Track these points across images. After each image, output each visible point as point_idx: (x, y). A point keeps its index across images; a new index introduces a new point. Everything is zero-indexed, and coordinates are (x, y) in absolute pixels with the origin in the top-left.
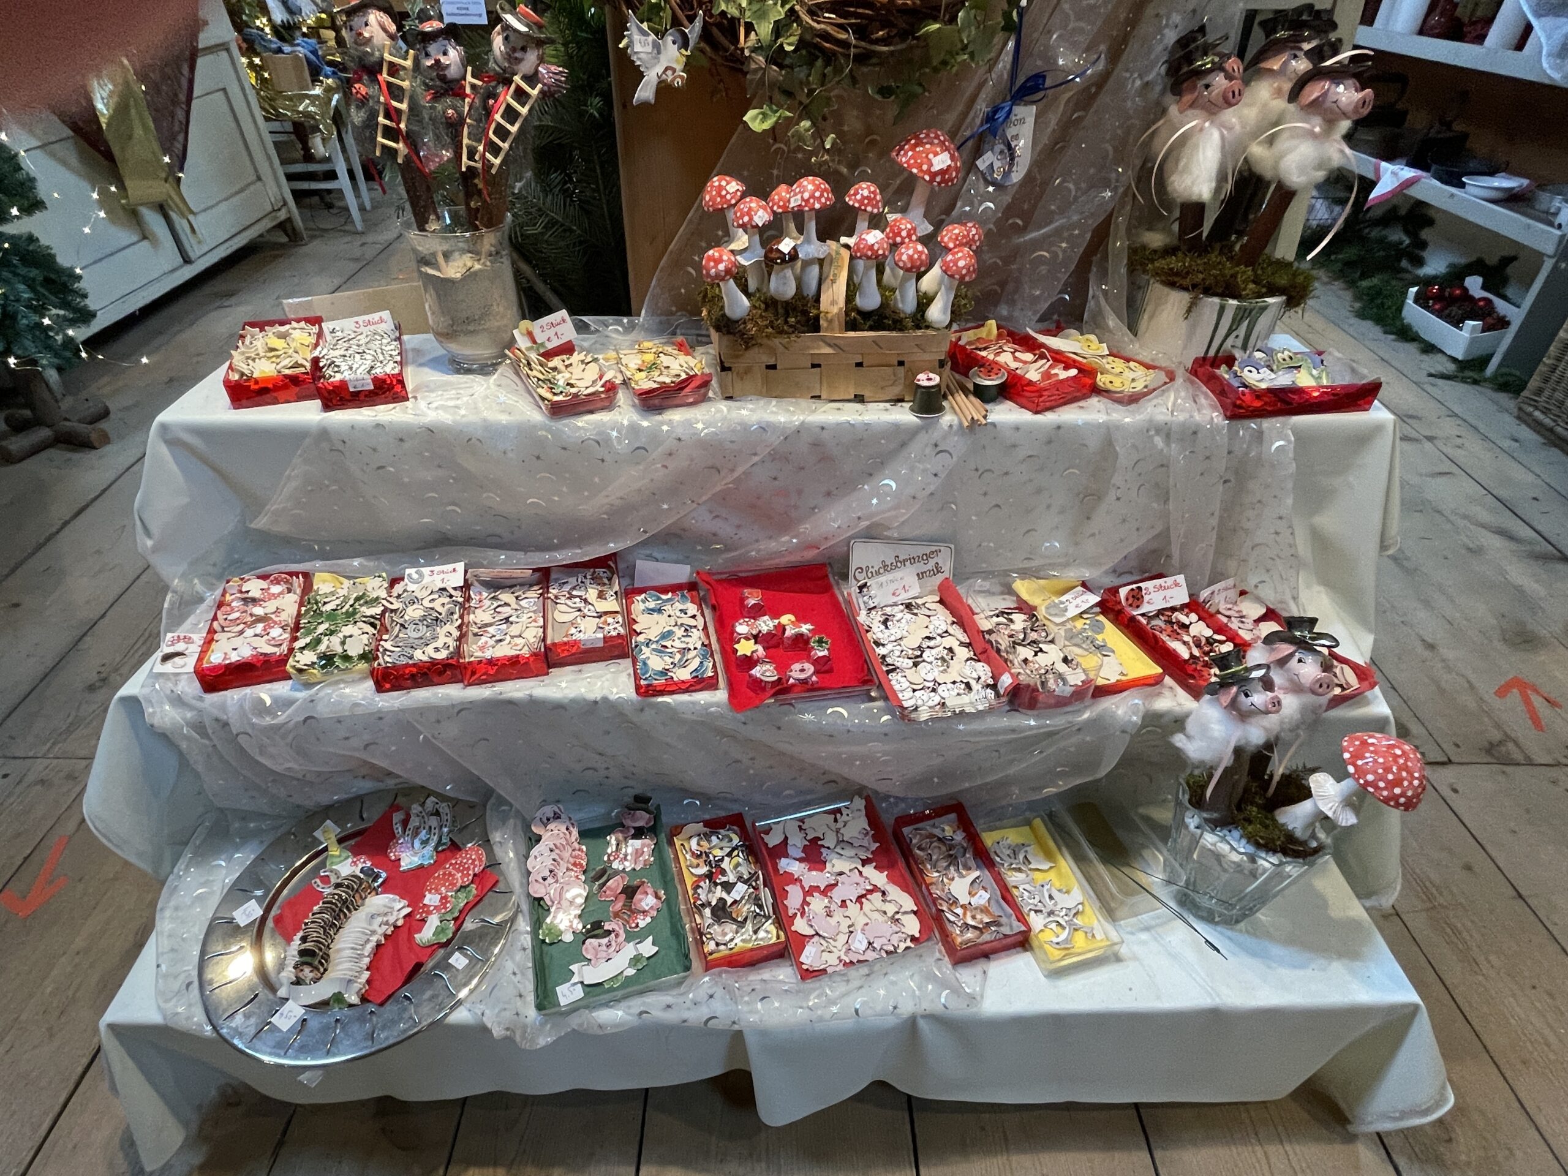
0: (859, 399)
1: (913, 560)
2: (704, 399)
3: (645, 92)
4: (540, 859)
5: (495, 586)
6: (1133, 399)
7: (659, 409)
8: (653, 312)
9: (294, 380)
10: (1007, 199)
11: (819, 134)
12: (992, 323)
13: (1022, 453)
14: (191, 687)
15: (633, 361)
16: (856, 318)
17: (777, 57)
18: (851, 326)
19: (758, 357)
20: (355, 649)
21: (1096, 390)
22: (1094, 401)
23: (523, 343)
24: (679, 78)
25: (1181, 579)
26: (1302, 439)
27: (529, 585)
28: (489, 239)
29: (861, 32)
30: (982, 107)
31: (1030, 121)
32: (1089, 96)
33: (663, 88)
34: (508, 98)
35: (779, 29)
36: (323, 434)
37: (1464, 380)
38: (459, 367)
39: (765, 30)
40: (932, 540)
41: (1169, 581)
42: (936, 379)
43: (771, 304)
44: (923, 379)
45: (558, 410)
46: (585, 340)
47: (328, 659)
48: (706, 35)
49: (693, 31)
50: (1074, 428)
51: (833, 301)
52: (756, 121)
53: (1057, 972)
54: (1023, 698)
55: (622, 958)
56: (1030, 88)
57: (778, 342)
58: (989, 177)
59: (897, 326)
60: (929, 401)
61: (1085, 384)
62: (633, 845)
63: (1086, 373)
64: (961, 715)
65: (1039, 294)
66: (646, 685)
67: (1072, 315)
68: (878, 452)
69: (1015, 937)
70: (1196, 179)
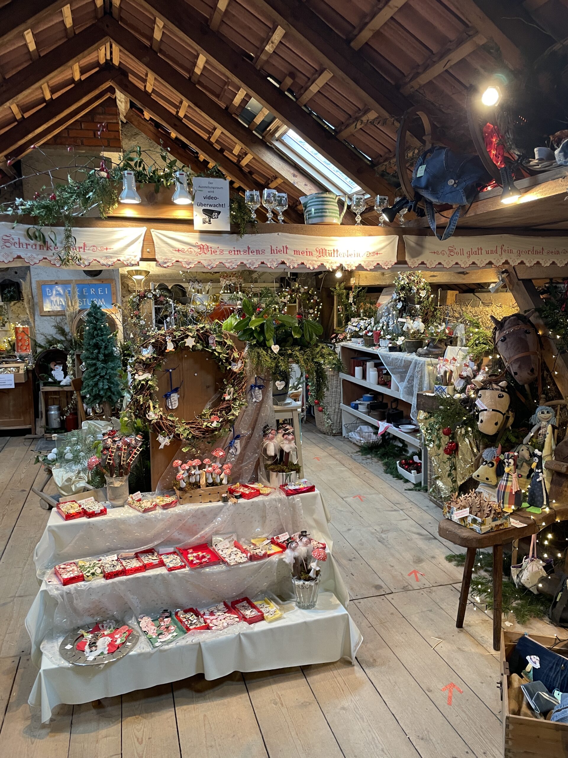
0: (210, 502)
1: (227, 538)
2: (177, 505)
3: (161, 447)
6: (268, 495)
7: (167, 509)
9: (80, 513)
10: (237, 457)
11: (197, 451)
12: (238, 483)
13: (247, 509)
15: (158, 500)
16: (208, 484)
17: (188, 439)
18: (207, 486)
19: (188, 495)
20: (98, 572)
21: (260, 494)
22: (260, 496)
23: (130, 499)
25: (287, 533)
26: (302, 498)
28: (125, 478)
29: (203, 434)
30: (229, 441)
31: (239, 443)
32: (250, 437)
33: (165, 446)
34: (135, 451)
35: (188, 435)
36: (89, 523)
37: (416, 490)
38: (116, 507)
39: (185, 435)
40: (231, 533)
41: (284, 534)
42: (226, 495)
43: (190, 484)
44: (223, 495)
45: (144, 512)
47: (92, 574)
48: (174, 437)
49: (171, 436)
50: (256, 502)
51: (203, 482)
52: (184, 450)
53: (270, 622)
54: (253, 558)
55: (169, 637)
56: (238, 437)
57: (192, 491)
58: (232, 454)
59: (217, 485)
60: (225, 500)
61: (258, 493)
62: (166, 620)
63: (258, 491)
64: (240, 563)
65: (247, 476)
66: (170, 569)
67: (255, 480)
68: (216, 512)
69: (262, 618)
70: (271, 451)
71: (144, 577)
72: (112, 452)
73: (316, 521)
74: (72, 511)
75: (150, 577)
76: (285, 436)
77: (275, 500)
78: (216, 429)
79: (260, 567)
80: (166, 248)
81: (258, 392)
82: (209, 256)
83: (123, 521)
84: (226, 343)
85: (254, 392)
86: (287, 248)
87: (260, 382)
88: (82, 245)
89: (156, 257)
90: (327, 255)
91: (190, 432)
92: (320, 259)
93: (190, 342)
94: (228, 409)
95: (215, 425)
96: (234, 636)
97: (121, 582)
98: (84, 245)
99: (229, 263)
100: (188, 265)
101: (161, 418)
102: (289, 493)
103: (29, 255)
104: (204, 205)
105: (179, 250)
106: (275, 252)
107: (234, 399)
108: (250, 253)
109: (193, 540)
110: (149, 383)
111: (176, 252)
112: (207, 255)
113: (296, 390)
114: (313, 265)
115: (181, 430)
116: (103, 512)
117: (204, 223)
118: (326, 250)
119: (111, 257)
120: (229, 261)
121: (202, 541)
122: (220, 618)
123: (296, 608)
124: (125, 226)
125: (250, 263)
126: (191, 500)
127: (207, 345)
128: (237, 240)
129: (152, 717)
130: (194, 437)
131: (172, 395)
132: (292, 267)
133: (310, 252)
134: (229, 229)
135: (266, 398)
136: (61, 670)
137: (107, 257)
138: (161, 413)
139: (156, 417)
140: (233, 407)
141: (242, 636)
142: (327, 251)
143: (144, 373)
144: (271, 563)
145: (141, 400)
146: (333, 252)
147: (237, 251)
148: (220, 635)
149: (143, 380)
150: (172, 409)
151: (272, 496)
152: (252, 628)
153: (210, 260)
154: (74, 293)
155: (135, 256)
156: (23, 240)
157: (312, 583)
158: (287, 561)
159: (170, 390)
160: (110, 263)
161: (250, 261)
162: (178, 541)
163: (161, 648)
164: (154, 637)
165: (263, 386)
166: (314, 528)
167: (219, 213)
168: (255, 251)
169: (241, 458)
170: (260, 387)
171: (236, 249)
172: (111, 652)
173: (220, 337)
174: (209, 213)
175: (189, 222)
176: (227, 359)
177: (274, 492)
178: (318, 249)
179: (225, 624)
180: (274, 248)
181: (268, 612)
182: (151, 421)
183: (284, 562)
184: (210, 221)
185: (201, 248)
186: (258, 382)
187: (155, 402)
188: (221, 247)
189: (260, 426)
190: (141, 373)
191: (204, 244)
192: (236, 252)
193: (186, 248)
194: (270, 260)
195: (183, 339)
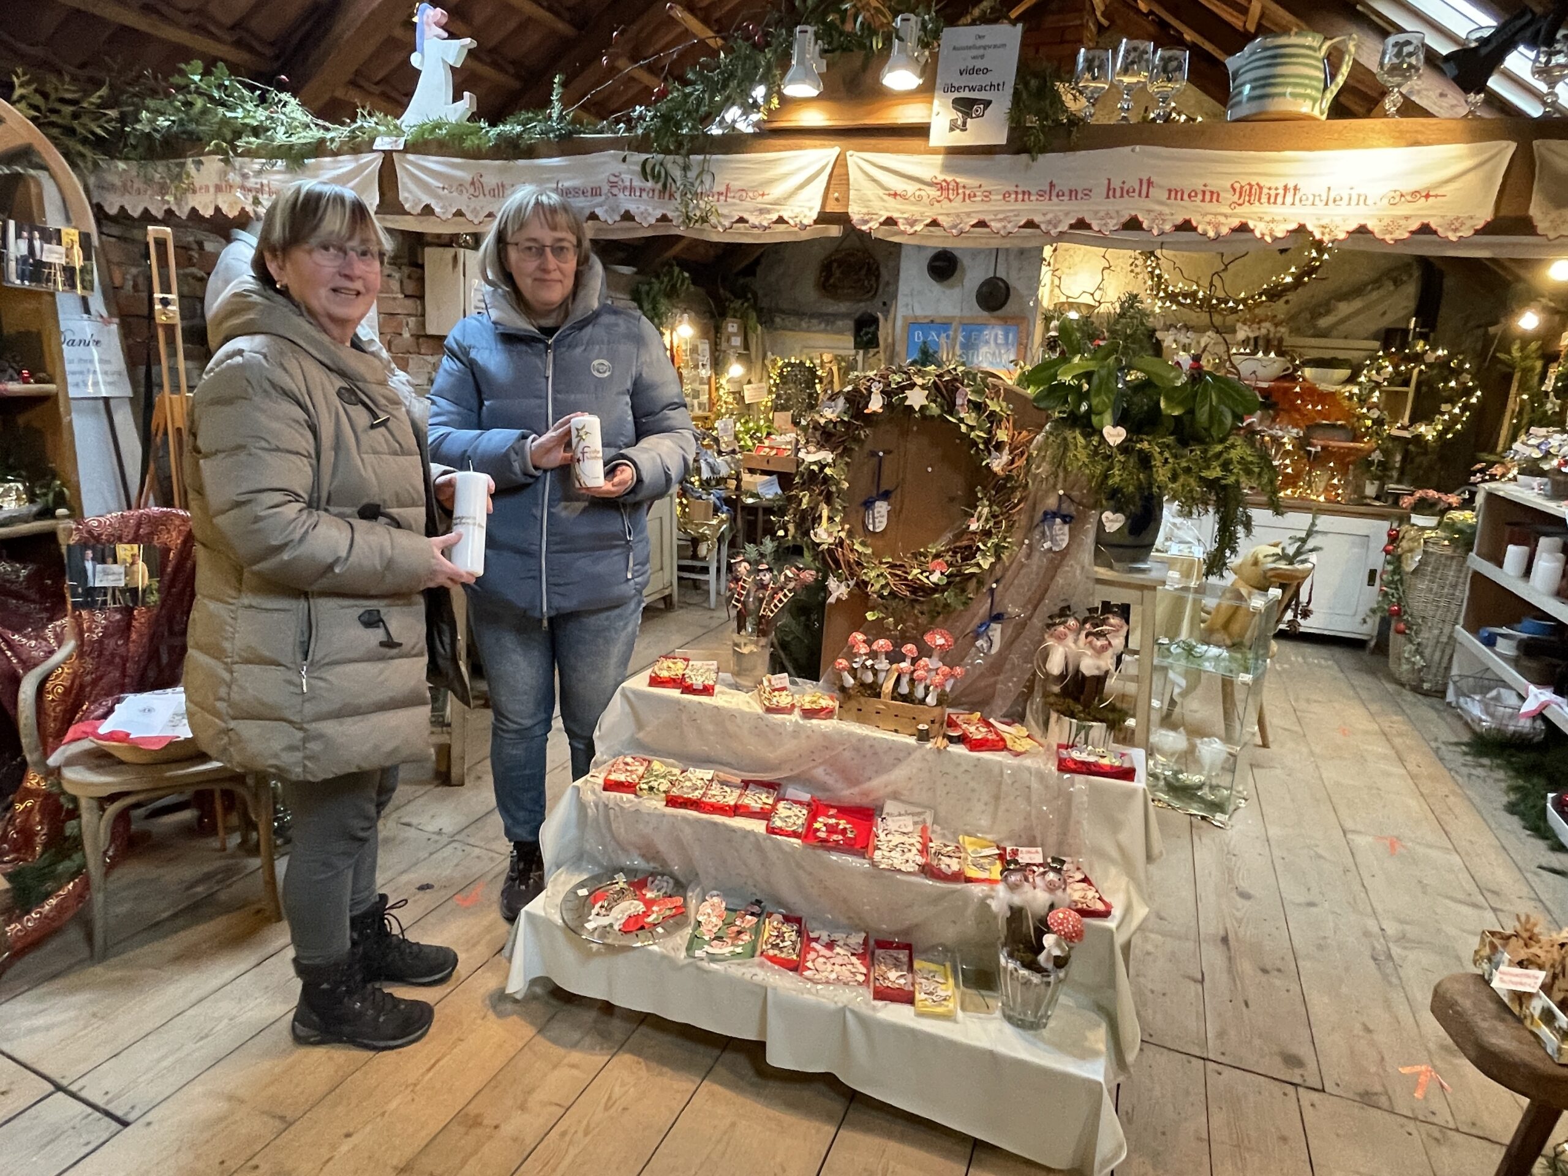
0: (896, 731)
1: (913, 814)
2: (831, 718)
3: (832, 600)
4: (706, 908)
5: (724, 783)
6: (1018, 754)
7: (810, 718)
8: (825, 681)
9: (674, 680)
10: (990, 660)
11: (896, 625)
12: (978, 714)
13: (962, 769)
14: (598, 789)
15: (807, 698)
16: (896, 695)
17: (881, 596)
18: (893, 698)
19: (853, 704)
20: (662, 788)
21: (1005, 748)
23: (766, 683)
24: (845, 597)
25: (1039, 849)
26: (1093, 787)
27: (737, 787)
28: (763, 641)
29: (912, 593)
30: (976, 621)
31: (999, 631)
32: (1023, 625)
33: (838, 599)
34: (781, 595)
35: (883, 587)
36: (678, 702)
38: (737, 687)
39: (877, 586)
40: (924, 806)
41: (1033, 849)
42: (928, 727)
43: (863, 684)
44: (920, 727)
45: (769, 710)
46: (793, 688)
47: (651, 789)
48: (857, 584)
49: (852, 583)
50: (987, 761)
51: (887, 687)
52: (870, 616)
53: (921, 1015)
54: (927, 870)
55: (726, 950)
56: (997, 618)
57: (862, 700)
58: (979, 650)
59: (912, 702)
60: (923, 736)
61: (999, 745)
62: (748, 917)
63: (1003, 740)
64: (900, 871)
65: (1001, 705)
66: (771, 830)
67: (1017, 717)
68: (900, 755)
69: (907, 998)
70: (1055, 666)
71: (725, 826)
72: (743, 588)
73: (1121, 848)
74: (665, 674)
75: (733, 830)
76: (1090, 638)
77: (1029, 769)
78: (937, 588)
79: (943, 896)
80: (871, 191)
81: (1061, 533)
82: (957, 205)
83: (732, 715)
84: (986, 405)
85: (1051, 528)
86: (1150, 183)
87: (1068, 508)
88: (723, 189)
89: (850, 211)
90: (1264, 199)
91: (888, 584)
92: (1239, 210)
93: (916, 398)
94: (969, 553)
95: (935, 577)
96: (832, 1006)
97: (685, 819)
98: (728, 188)
99: (1001, 220)
100: (912, 226)
101: (841, 543)
102: (1064, 766)
103: (642, 208)
104: (958, 89)
105: (895, 195)
106: (1118, 194)
107: (987, 534)
108: (1054, 198)
109: (849, 795)
110: (828, 471)
111: (891, 199)
112: (953, 204)
113: (1291, 563)
114: (1217, 226)
115: (873, 574)
116: (707, 690)
117: (952, 130)
118: (1261, 188)
119: (768, 211)
120: (1000, 216)
121: (865, 802)
122: (838, 960)
123: (998, 1014)
124: (800, 148)
125: (1049, 222)
126: (861, 717)
127: (951, 408)
128: (1028, 167)
129: (660, 1074)
130: (892, 594)
131: (878, 503)
132: (1155, 232)
133: (1212, 193)
134: (1003, 141)
135: (1075, 546)
136: (548, 922)
137: (762, 211)
138: (843, 534)
139: (831, 540)
140: (978, 548)
141: (849, 1015)
142: (1265, 191)
143: (819, 450)
144: (966, 898)
145: (805, 501)
146: (1281, 192)
147: (1024, 193)
148: (809, 991)
149: (815, 463)
150: (874, 533)
151: (1028, 762)
152: (874, 1008)
153: (958, 215)
154: (955, 339)
155: (811, 209)
156: (638, 183)
157: (1036, 979)
158: (994, 905)
159: (874, 494)
160: (765, 224)
161: (1050, 216)
162: (824, 787)
163: (700, 963)
164: (707, 938)
165: (1072, 518)
166: (1113, 861)
167: (987, 103)
168: (1067, 193)
169: (997, 666)
170: (1066, 519)
171: (1020, 190)
172: (625, 931)
173: (979, 392)
174: (966, 106)
175: (921, 131)
176: (987, 442)
177: (1036, 755)
178: (1237, 186)
179: (833, 976)
180: (1116, 184)
181: (931, 994)
182: (819, 545)
183: (989, 906)
184: (964, 124)
185: (942, 187)
186: (1064, 506)
187: (832, 509)
188: (988, 184)
189: (1050, 605)
190: (812, 449)
191: (949, 179)
192: (1020, 197)
193: (911, 188)
194: (1102, 214)
195: (903, 389)
